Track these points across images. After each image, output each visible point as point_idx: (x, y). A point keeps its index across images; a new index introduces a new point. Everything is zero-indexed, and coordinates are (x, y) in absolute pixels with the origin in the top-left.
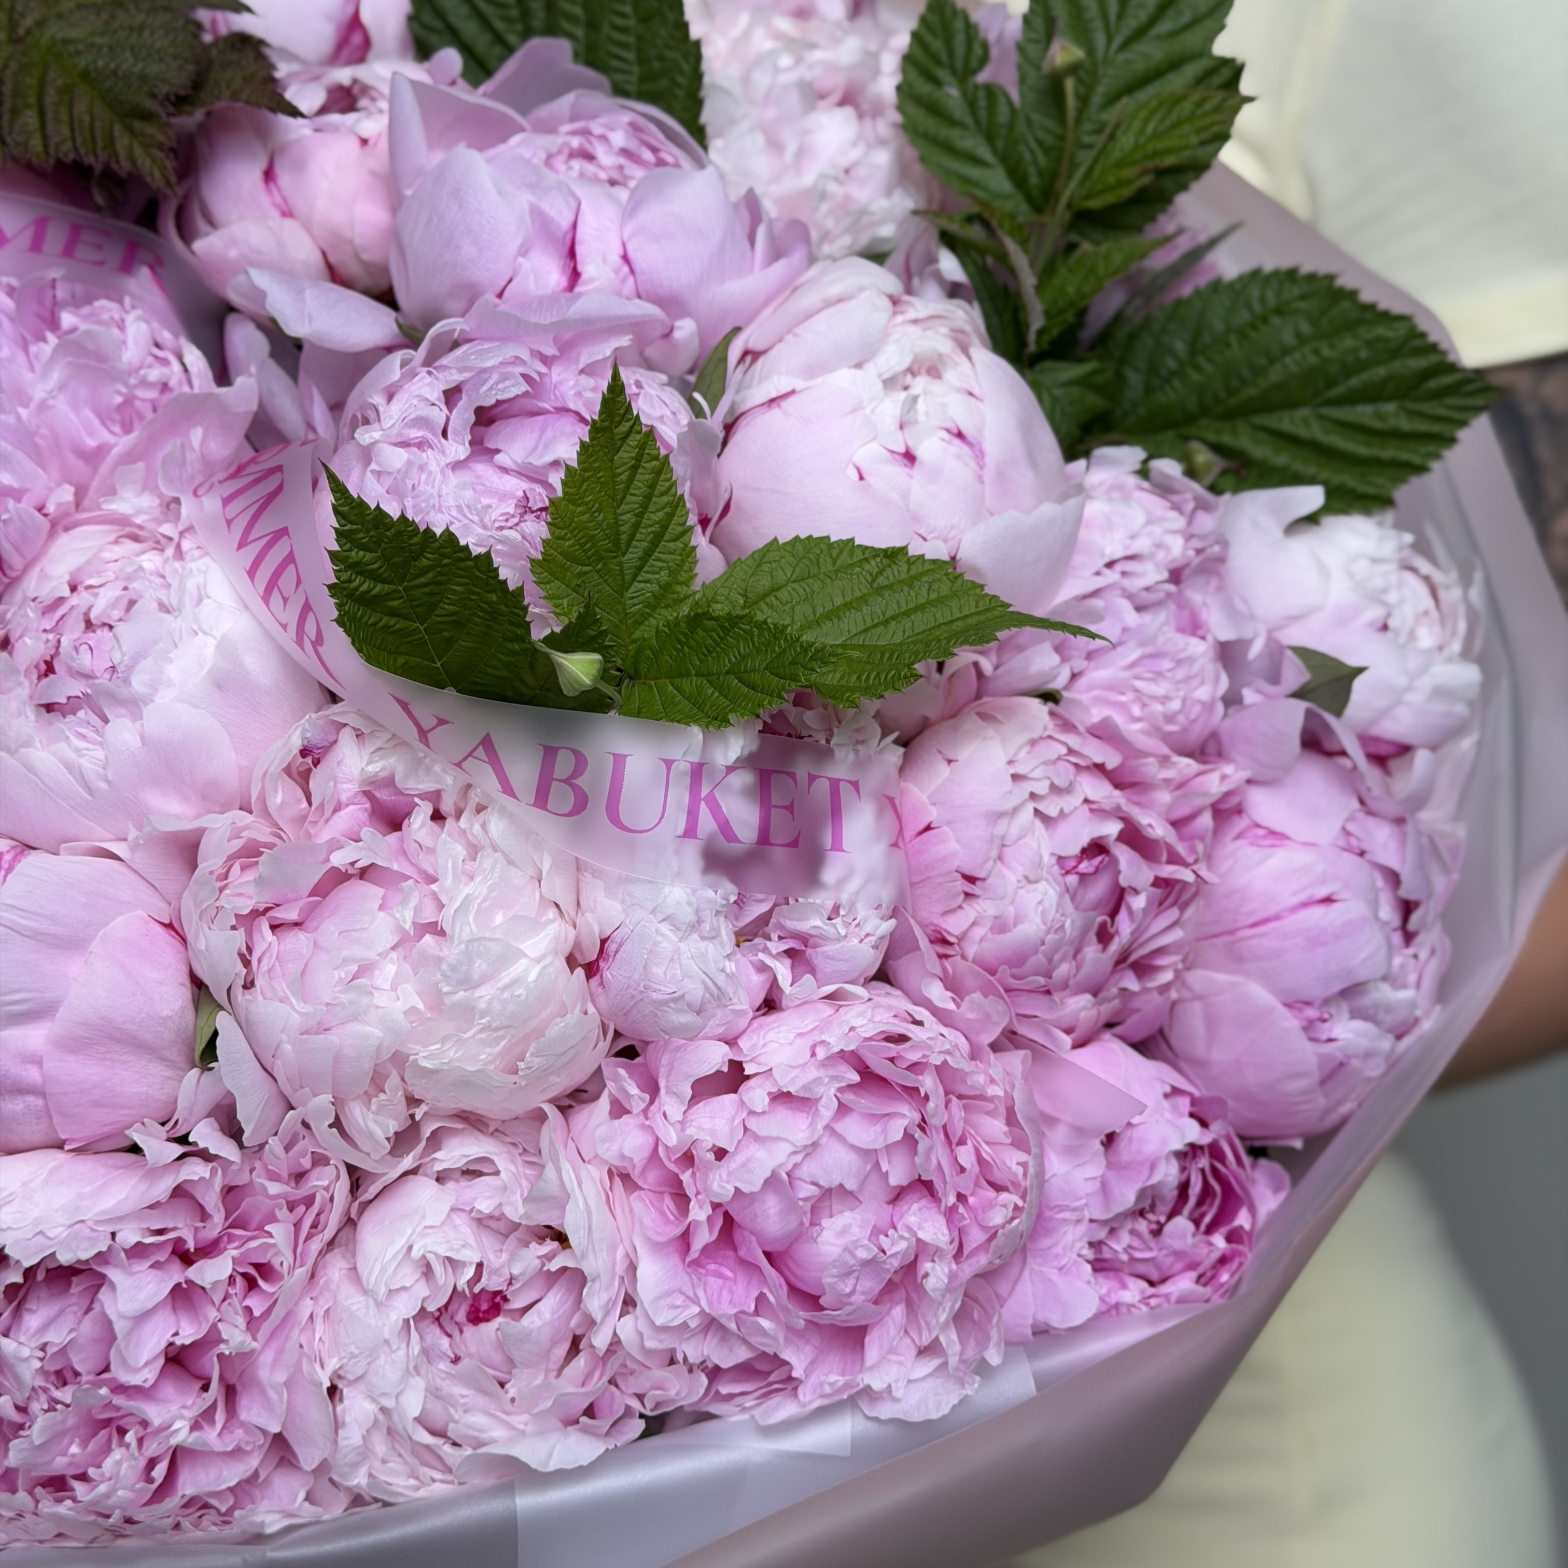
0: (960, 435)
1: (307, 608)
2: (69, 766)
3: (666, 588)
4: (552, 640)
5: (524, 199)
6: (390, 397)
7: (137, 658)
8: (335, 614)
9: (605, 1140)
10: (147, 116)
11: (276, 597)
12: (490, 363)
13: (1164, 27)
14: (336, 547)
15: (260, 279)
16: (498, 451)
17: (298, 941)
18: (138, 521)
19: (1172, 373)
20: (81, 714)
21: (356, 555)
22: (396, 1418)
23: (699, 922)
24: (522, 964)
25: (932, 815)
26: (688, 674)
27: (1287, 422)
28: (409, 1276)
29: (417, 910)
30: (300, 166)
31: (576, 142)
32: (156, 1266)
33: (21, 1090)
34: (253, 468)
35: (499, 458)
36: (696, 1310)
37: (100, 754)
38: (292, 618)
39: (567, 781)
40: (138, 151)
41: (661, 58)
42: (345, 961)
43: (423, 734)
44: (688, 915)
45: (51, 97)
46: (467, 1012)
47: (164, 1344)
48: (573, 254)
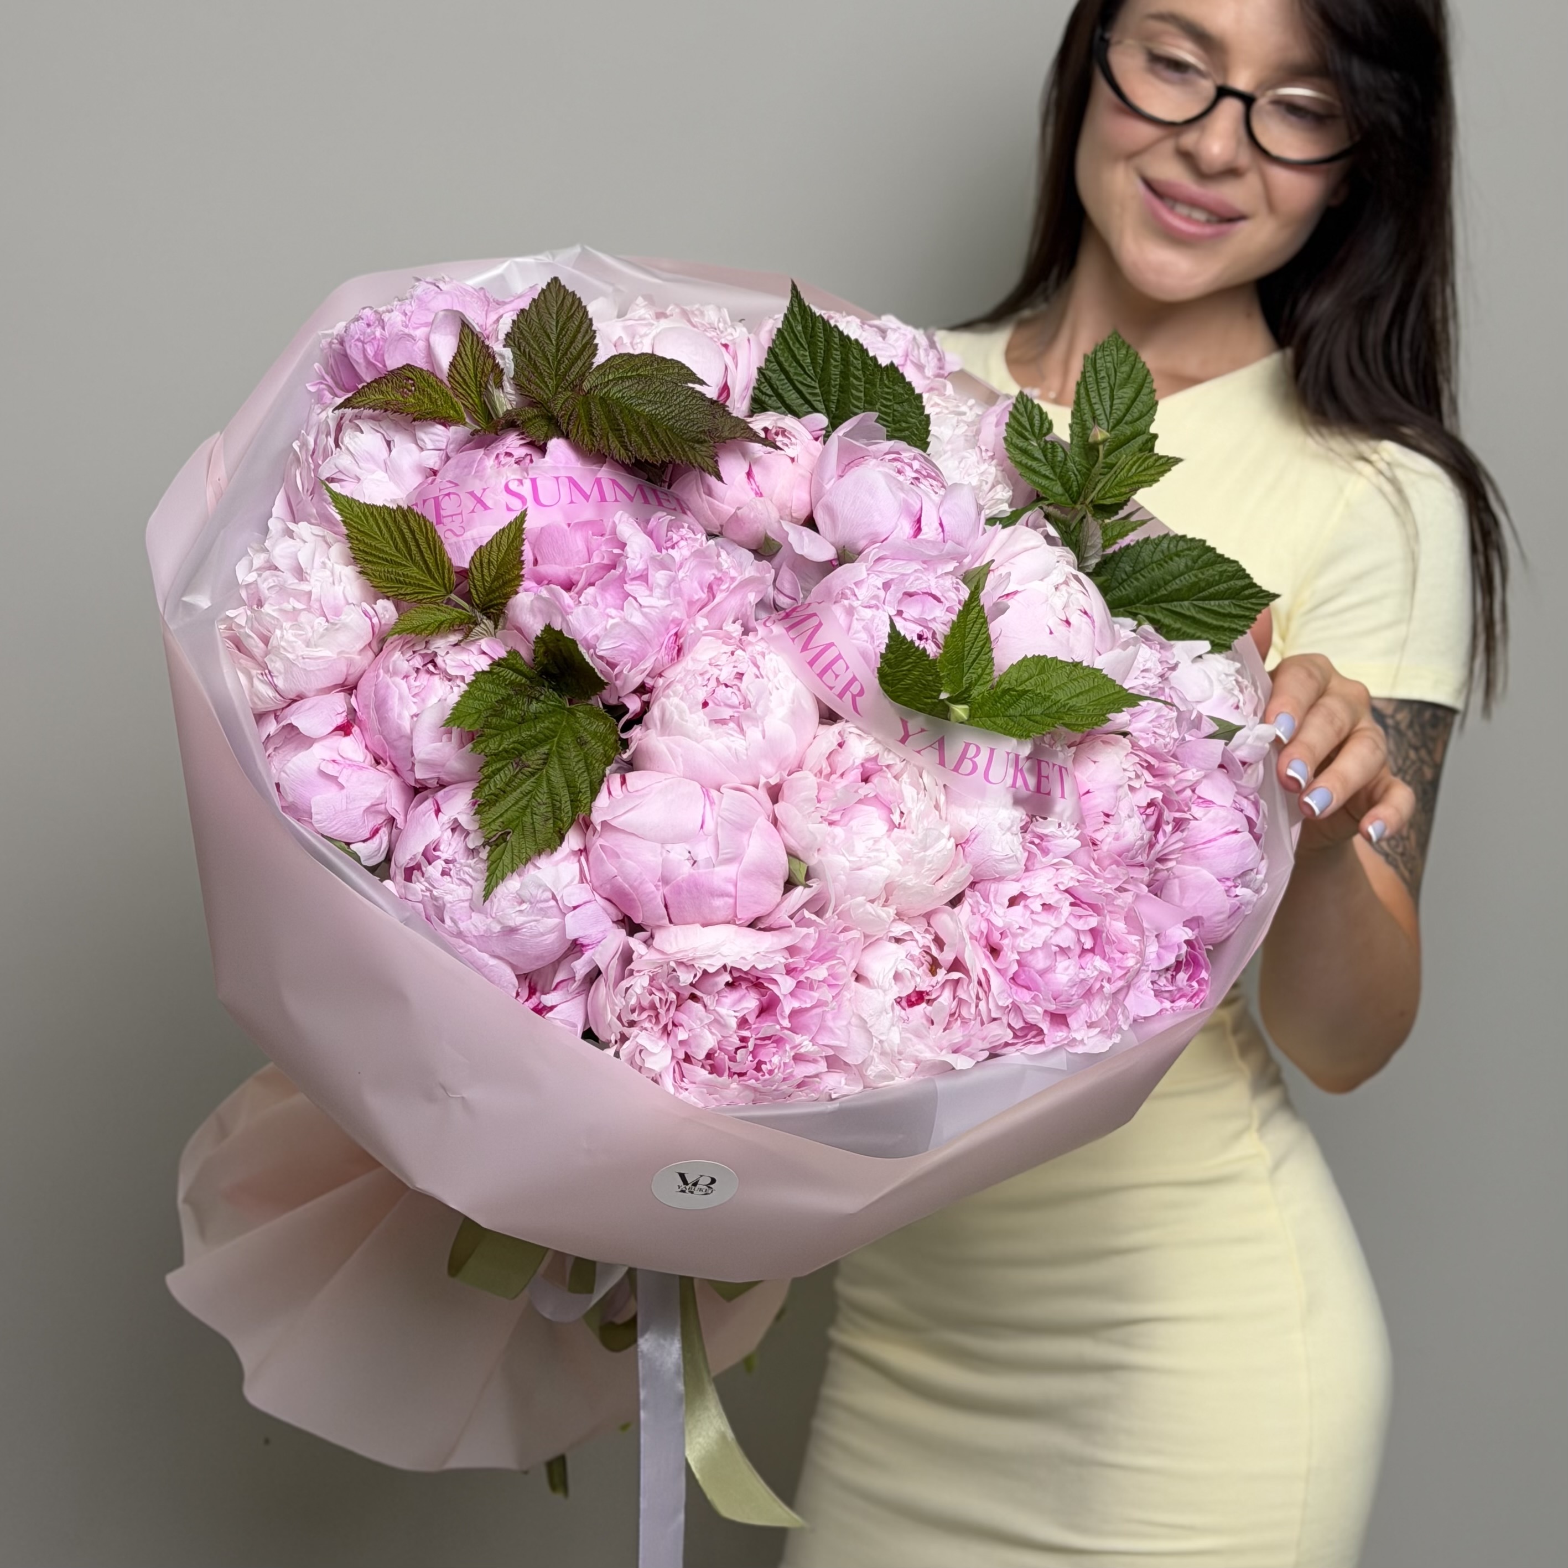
0: (1085, 613)
1: (853, 680)
2: (729, 748)
3: (980, 676)
7: (759, 699)
8: (877, 682)
10: (702, 442)
11: (828, 676)
13: (1130, 418)
15: (786, 527)
16: (903, 612)
17: (840, 829)
18: (734, 635)
20: (730, 724)
21: (890, 656)
22: (886, 1045)
23: (1011, 826)
24: (942, 843)
25: (1089, 786)
27: (1177, 607)
30: (766, 471)
33: (723, 894)
34: (796, 614)
35: (905, 615)
37: (742, 744)
38: (840, 684)
39: (970, 759)
42: (867, 839)
43: (906, 737)
44: (1008, 824)
48: (919, 521)
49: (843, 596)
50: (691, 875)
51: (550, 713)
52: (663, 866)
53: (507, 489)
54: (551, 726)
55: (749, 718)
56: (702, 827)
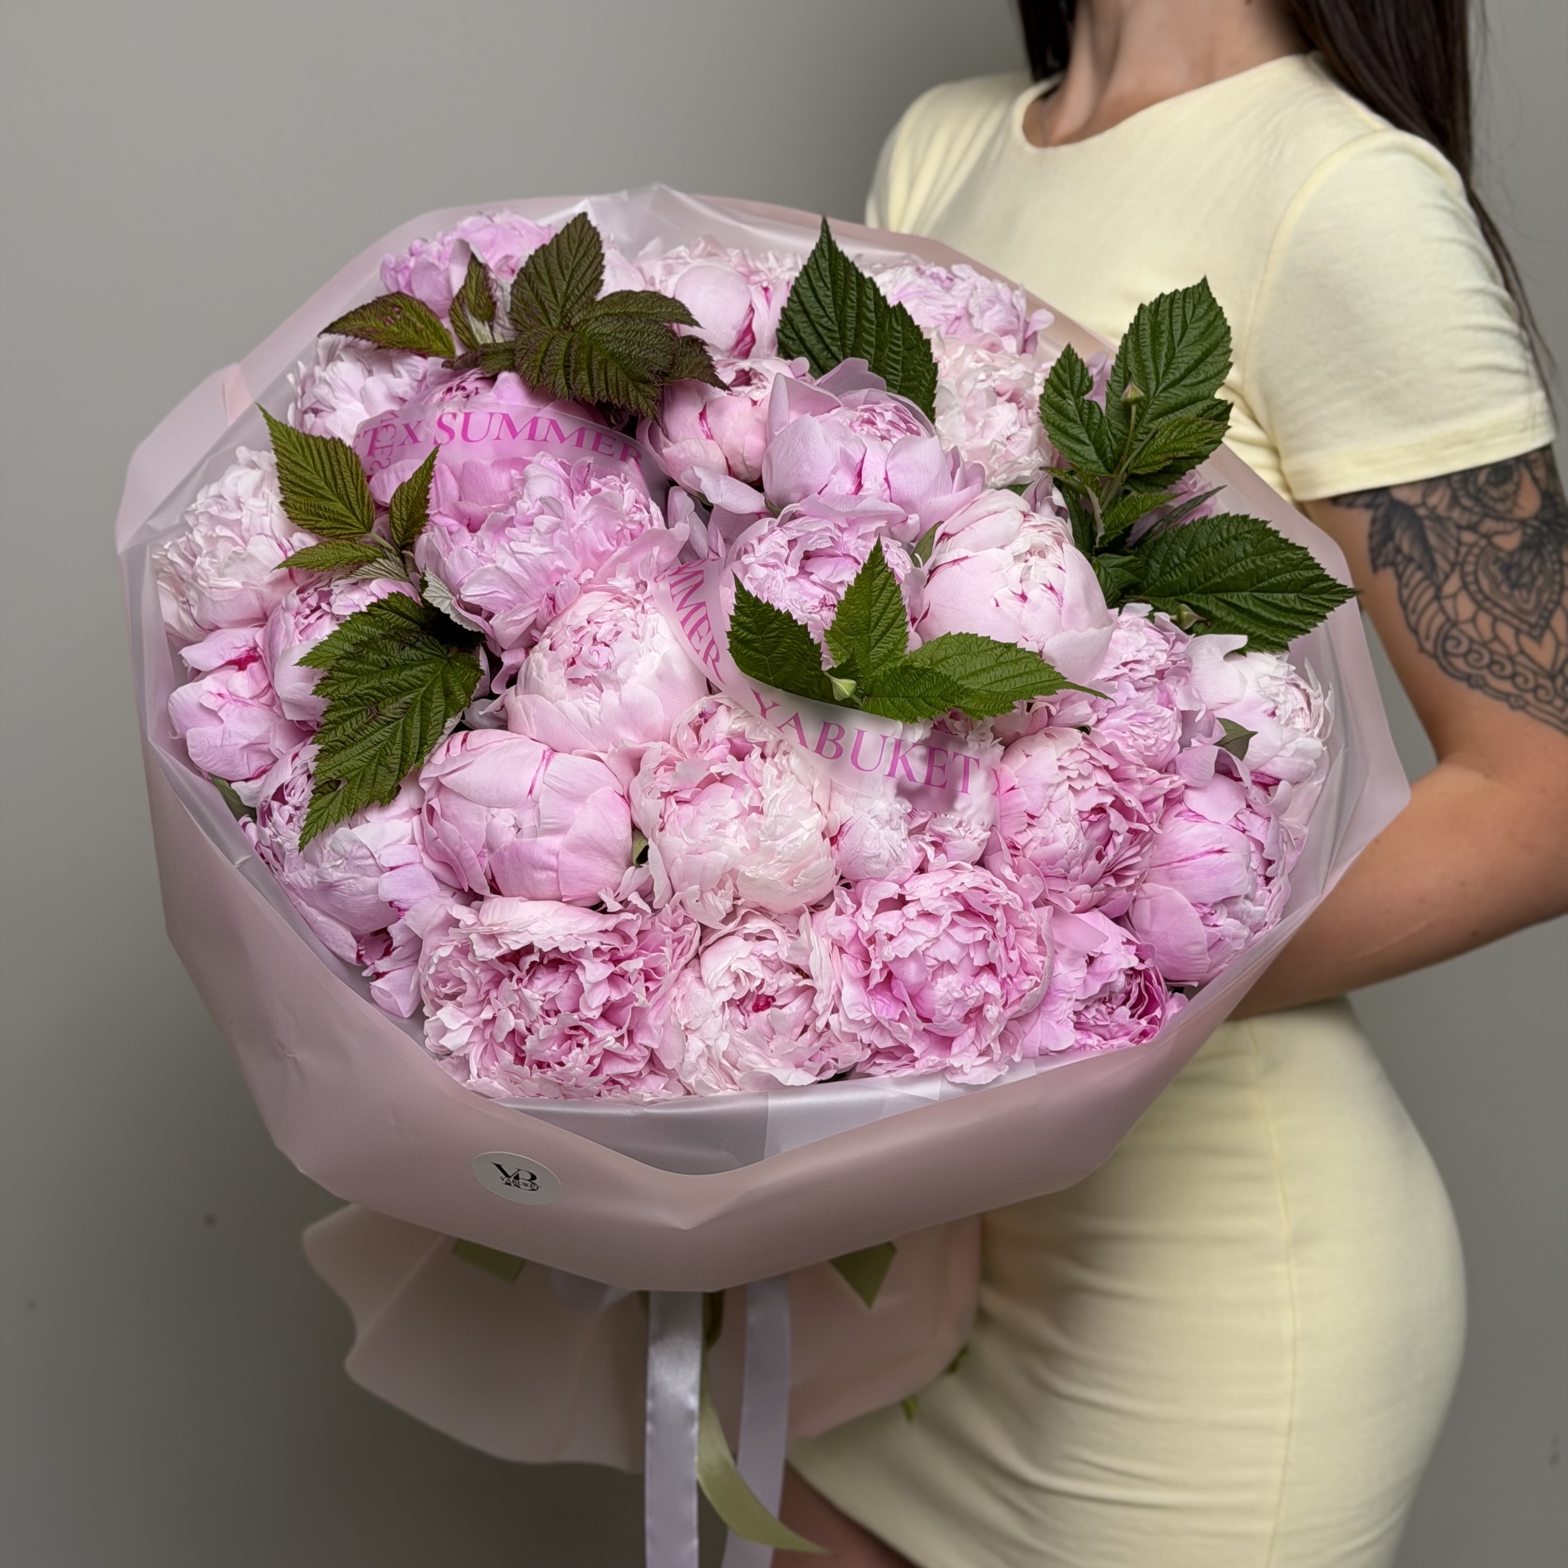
0: (1051, 588)
1: (712, 642)
2: (582, 711)
3: (891, 651)
4: (831, 671)
5: (838, 445)
6: (760, 540)
7: (622, 660)
8: (728, 646)
9: (832, 925)
10: (647, 382)
11: (695, 637)
12: (814, 530)
13: (1188, 381)
14: (733, 613)
15: (699, 473)
16: (812, 573)
17: (688, 810)
18: (624, 591)
19: (1176, 565)
20: (590, 686)
21: (743, 619)
22: (713, 1051)
23: (891, 820)
24: (801, 830)
25: (1016, 782)
26: (898, 696)
27: (1234, 598)
28: (727, 981)
29: (751, 798)
30: (720, 412)
31: (866, 415)
32: (603, 961)
33: (546, 868)
34: (686, 570)
35: (813, 577)
36: (869, 1014)
37: (598, 706)
38: (703, 648)
39: (833, 741)
40: (641, 399)
41: (914, 370)
42: (713, 821)
43: (764, 712)
44: (886, 816)
45: (595, 366)
46: (771, 852)
47: (604, 1000)
48: (859, 475)
49: (746, 552)
50: (513, 843)
51: (424, 661)
52: (487, 831)
53: (440, 424)
54: (420, 675)
55: (609, 680)
56: (531, 792)
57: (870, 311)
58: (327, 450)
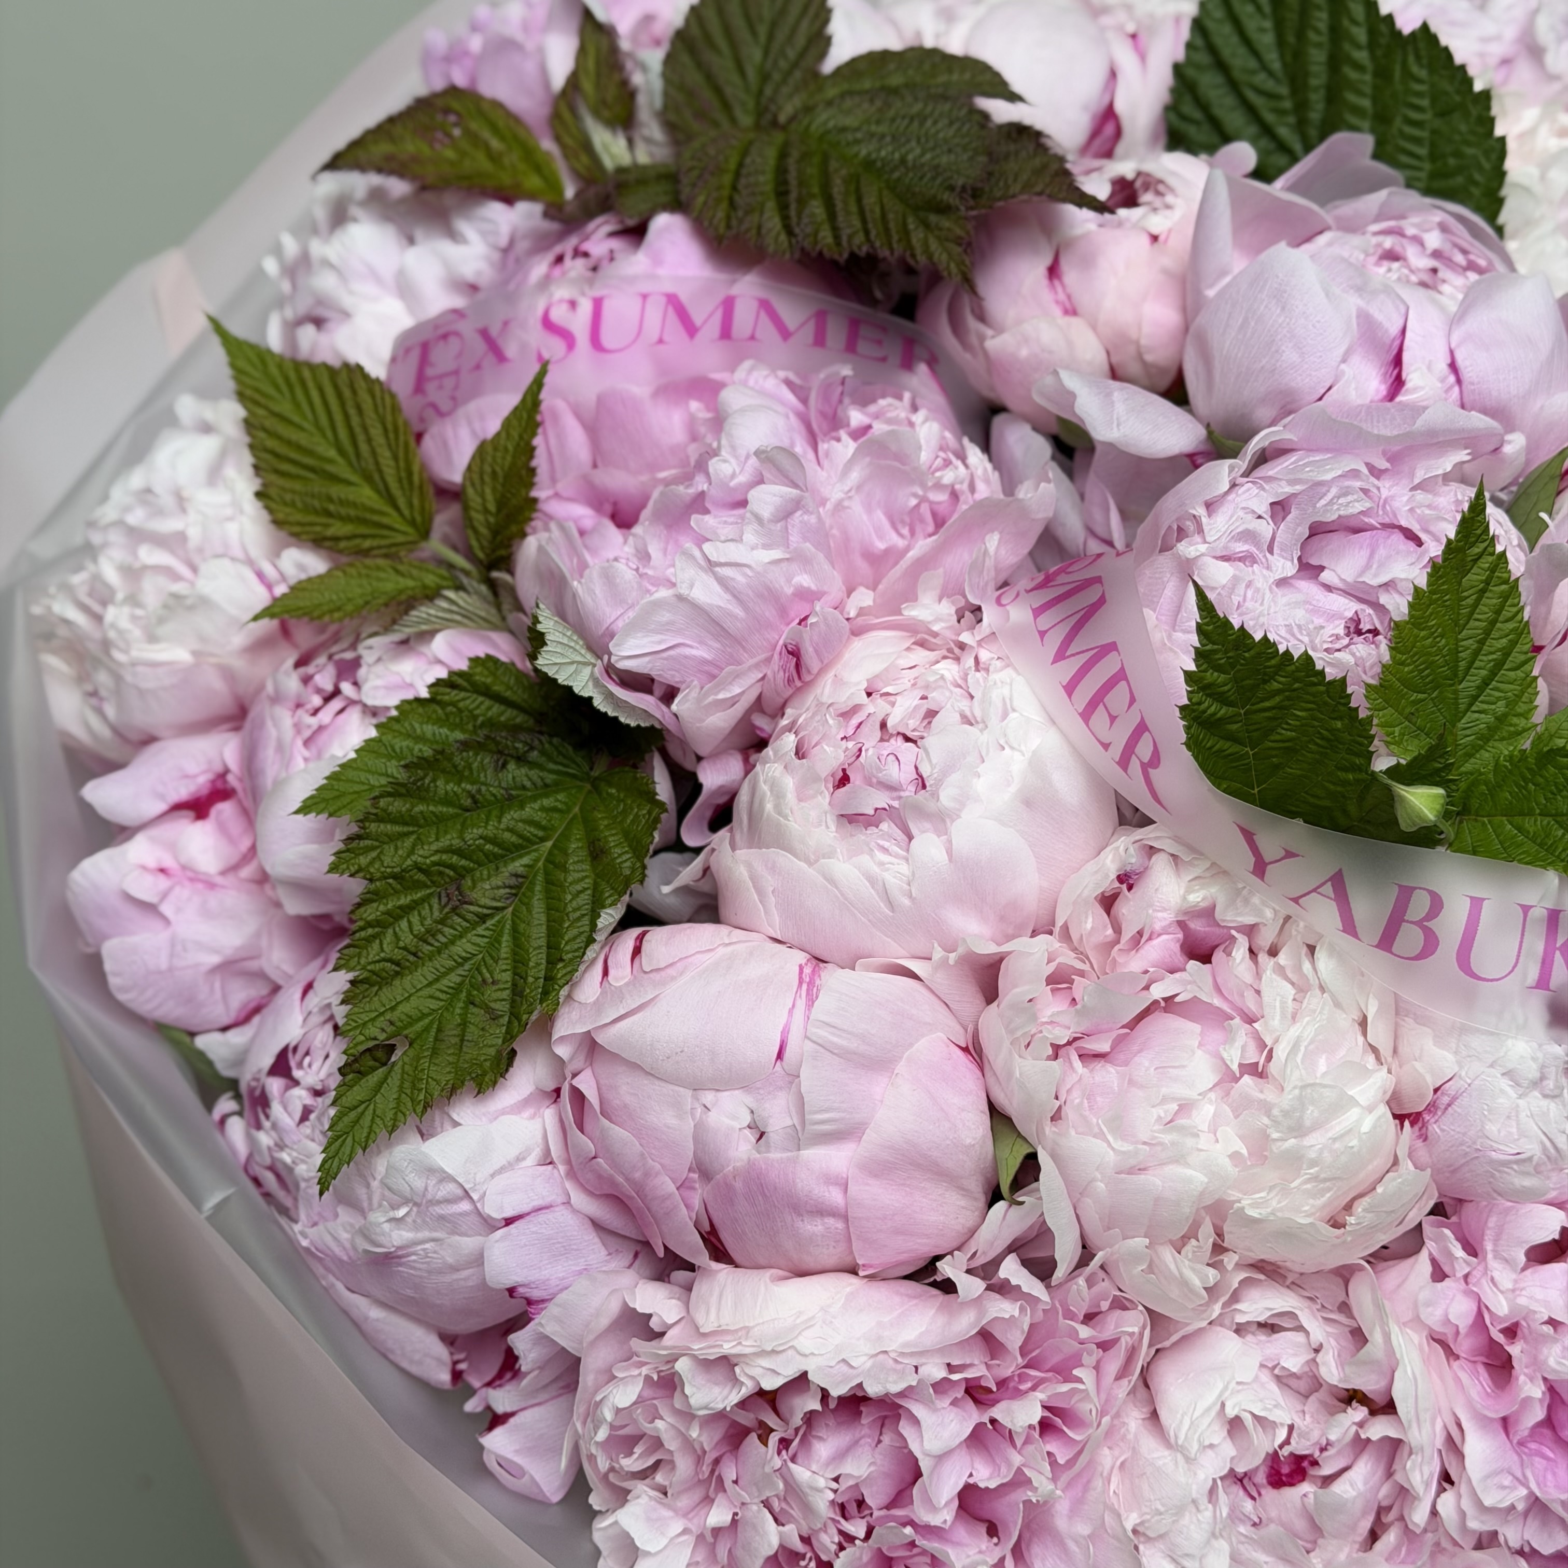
1: (1141, 729)
2: (872, 880)
3: (1501, 719)
4: (1393, 772)
5: (1353, 302)
6: (1210, 506)
7: (946, 771)
8: (1184, 737)
9: (1428, 1304)
10: (944, 209)
11: (1100, 717)
12: (1328, 477)
14: (1192, 667)
15: (1070, 381)
16: (1322, 568)
17: (1107, 1074)
18: (936, 628)
20: (884, 826)
21: (1212, 676)
23: (1543, 1078)
24: (1353, 1114)
26: (1530, 813)
28: (1218, 1435)
29: (1244, 1048)
30: (1088, 262)
31: (1388, 242)
32: (954, 1403)
33: (821, 1211)
34: (1062, 579)
35: (1325, 576)
36: (1524, 1492)
37: (904, 868)
38: (1120, 737)
39: (1419, 923)
40: (934, 245)
41: (1458, 154)
42: (1165, 1100)
43: (1260, 869)
44: (1532, 1072)
45: (838, 188)
46: (1294, 1160)
47: (960, 1486)
48: (1398, 361)
49: (1181, 534)
50: (751, 1164)
51: (546, 789)
52: (697, 1139)
53: (548, 324)
54: (540, 817)
55: (922, 813)
56: (780, 1056)
57: (1359, 47)
58: (336, 387)
